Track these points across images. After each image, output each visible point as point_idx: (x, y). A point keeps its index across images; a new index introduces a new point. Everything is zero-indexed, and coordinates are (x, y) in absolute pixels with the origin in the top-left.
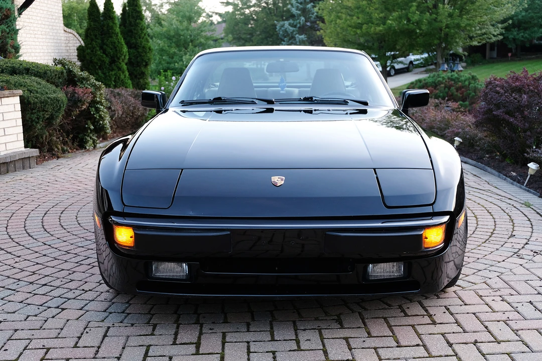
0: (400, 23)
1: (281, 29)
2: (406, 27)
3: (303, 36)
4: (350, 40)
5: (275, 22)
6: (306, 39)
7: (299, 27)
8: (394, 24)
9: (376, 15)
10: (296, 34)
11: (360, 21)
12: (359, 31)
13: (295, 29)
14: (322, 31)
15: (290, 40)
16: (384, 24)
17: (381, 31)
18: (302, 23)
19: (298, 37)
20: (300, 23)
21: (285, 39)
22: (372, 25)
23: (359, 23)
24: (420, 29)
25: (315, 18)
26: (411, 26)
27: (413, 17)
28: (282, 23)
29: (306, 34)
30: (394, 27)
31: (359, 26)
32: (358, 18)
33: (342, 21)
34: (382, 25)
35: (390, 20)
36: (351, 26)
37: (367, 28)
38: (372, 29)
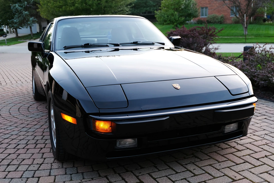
0: (82, 5)
1: (13, 8)
2: (85, 7)
3: (27, 12)
4: (56, 14)
5: (10, 4)
6: (29, 13)
7: (24, 7)
8: (79, 6)
10: (23, 11)
11: (61, 4)
12: (61, 10)
13: (22, 8)
14: (39, 9)
15: (19, 14)
16: (74, 6)
17: (72, 9)
18: (25, 5)
19: (24, 13)
20: (24, 5)
21: (17, 14)
22: (68, 6)
23: (60, 5)
24: (93, 8)
25: (32, 2)
26: (88, 7)
27: (89, 2)
28: (14, 5)
29: (28, 11)
30: (79, 7)
31: (61, 7)
32: (60, 2)
33: (51, 4)
34: (73, 7)
35: (77, 4)
36: (56, 7)
37: (65, 8)
38: (68, 9)
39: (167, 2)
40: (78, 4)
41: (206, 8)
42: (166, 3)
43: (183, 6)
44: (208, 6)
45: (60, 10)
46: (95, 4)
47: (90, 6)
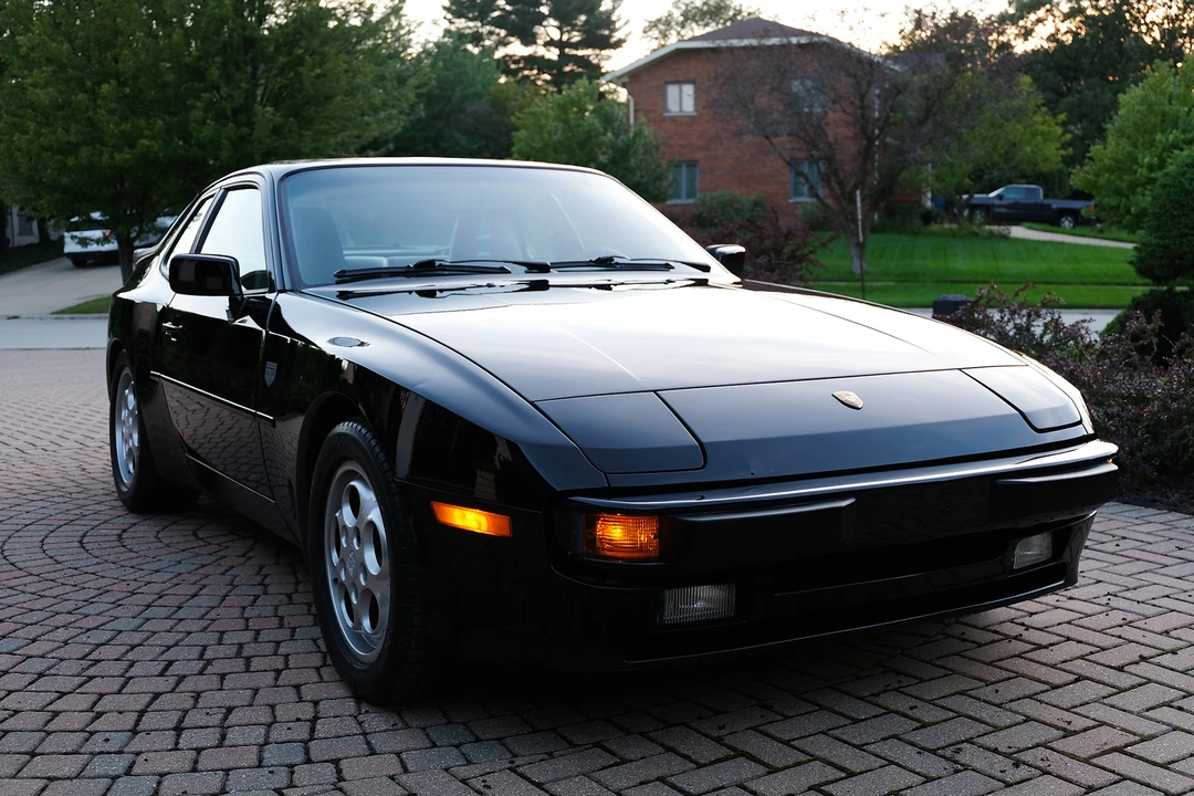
0: (168, 143)
2: (182, 153)
8: (156, 146)
9: (112, 127)
11: (73, 139)
12: (71, 161)
16: (132, 145)
17: (125, 161)
22: (104, 148)
23: (68, 143)
24: (216, 159)
27: (200, 132)
30: (156, 153)
31: (71, 149)
32: (67, 130)
33: (27, 137)
34: (127, 149)
35: (146, 137)
36: (48, 149)
37: (92, 155)
38: (105, 158)
39: (537, 137)
40: (152, 138)
41: (692, 165)
42: (533, 140)
43: (604, 153)
44: (699, 155)
45: (66, 164)
46: (228, 138)
47: (201, 145)
